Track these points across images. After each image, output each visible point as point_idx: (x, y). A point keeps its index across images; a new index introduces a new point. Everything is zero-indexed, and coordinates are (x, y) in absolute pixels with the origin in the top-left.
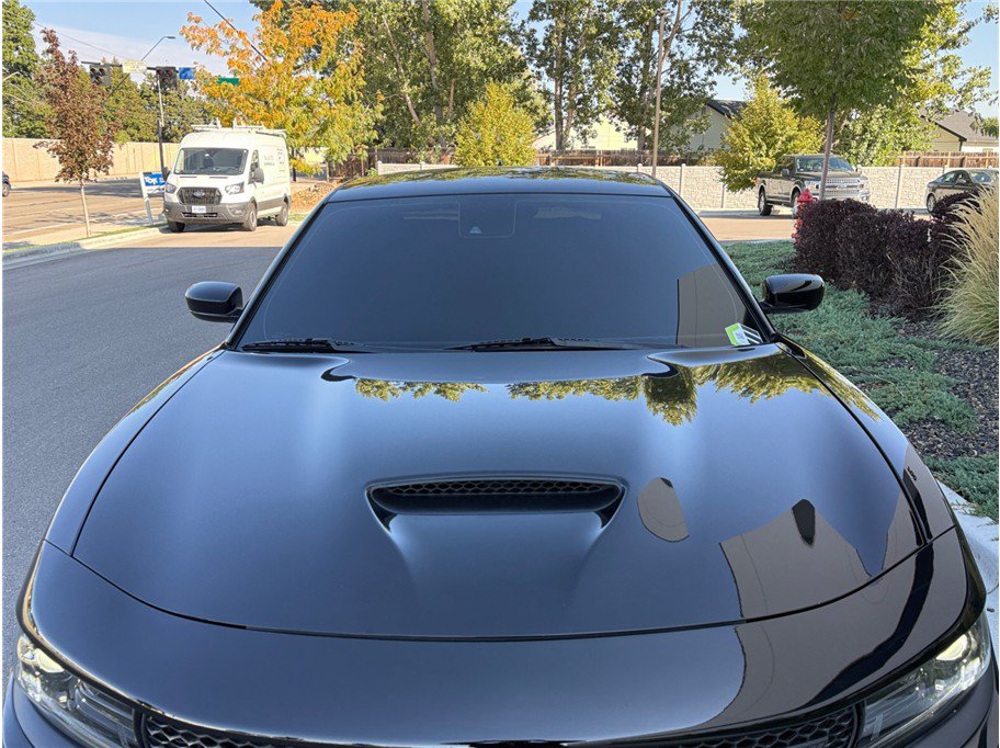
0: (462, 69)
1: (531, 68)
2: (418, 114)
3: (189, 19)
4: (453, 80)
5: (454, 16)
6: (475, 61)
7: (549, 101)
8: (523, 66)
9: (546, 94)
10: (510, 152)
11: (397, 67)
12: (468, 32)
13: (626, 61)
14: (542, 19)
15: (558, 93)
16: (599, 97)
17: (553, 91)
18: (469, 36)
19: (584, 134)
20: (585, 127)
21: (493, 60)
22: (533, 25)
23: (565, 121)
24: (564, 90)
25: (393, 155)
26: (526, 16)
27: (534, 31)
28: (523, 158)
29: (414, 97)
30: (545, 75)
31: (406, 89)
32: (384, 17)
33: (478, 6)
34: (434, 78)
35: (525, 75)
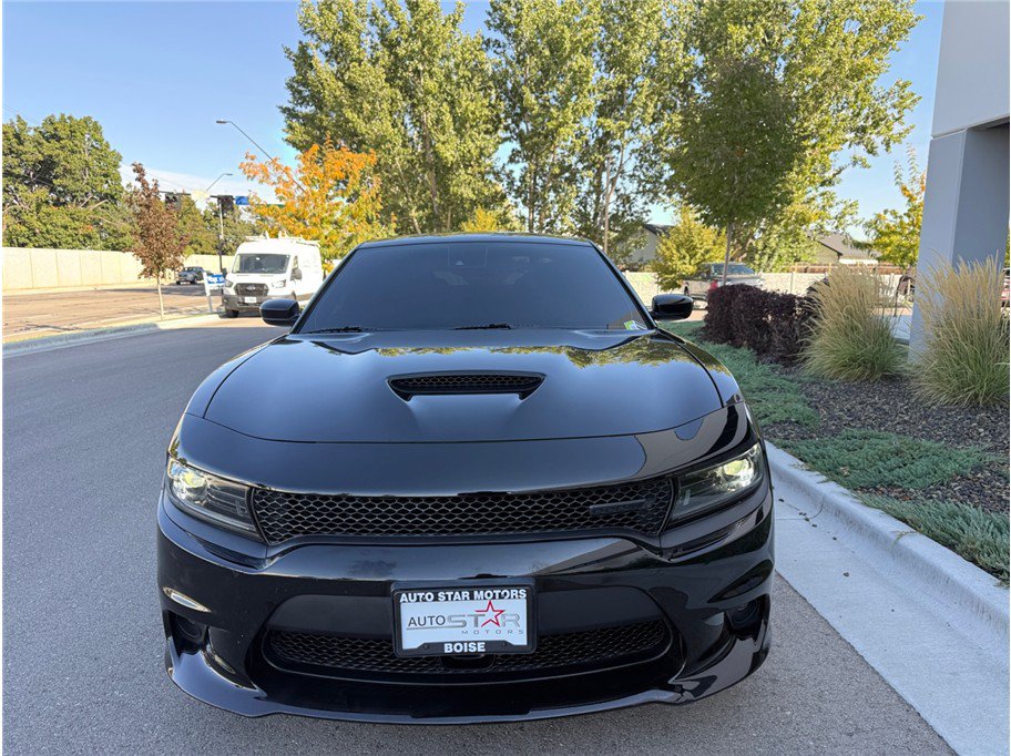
1: (510, 199)
3: (246, 157)
5: (451, 158)
6: (467, 193)
7: (524, 223)
8: (504, 197)
9: (522, 218)
11: (407, 197)
12: (462, 171)
13: (583, 194)
14: (518, 162)
15: (531, 217)
16: (562, 221)
17: (527, 216)
18: (462, 175)
21: (481, 193)
22: (512, 166)
26: (506, 160)
27: (512, 171)
29: (420, 219)
30: (521, 205)
31: (413, 213)
32: (397, 159)
33: (469, 151)
34: (435, 206)
35: (505, 204)
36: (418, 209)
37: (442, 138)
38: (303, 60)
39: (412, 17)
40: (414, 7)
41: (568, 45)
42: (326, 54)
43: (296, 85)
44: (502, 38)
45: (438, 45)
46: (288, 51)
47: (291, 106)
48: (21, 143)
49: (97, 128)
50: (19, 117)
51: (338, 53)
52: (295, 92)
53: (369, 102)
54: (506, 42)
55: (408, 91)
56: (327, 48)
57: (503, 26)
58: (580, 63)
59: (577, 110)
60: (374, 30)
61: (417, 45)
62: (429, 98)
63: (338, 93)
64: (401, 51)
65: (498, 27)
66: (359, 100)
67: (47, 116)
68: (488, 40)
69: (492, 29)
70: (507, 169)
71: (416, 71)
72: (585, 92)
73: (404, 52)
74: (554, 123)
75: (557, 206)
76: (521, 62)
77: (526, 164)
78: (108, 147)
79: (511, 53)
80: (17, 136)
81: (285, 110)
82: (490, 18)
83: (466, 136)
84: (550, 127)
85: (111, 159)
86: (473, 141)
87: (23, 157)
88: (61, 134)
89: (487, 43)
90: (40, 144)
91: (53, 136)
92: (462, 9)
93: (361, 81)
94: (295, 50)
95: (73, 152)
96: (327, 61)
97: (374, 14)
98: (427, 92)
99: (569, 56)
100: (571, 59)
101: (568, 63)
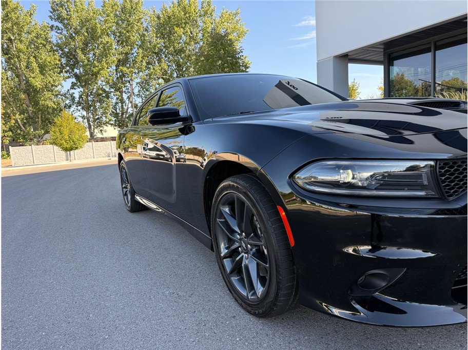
0: (44, 107)
2: (24, 127)
4: (40, 112)
5: (39, 86)
6: (51, 104)
10: (77, 137)
12: (46, 93)
16: (106, 117)
19: (101, 131)
20: (101, 128)
23: (92, 127)
24: (90, 115)
28: (82, 139)
33: (49, 83)
36: (20, 115)
37: (33, 76)
45: (23, 26)
65: (57, 19)
68: (52, 26)
69: (54, 20)
70: (70, 92)
72: (111, 54)
74: (97, 68)
75: (102, 110)
77: (81, 90)
82: (51, 15)
83: (47, 75)
84: (95, 70)
86: (51, 77)
99: (100, 37)
100: (101, 38)
101: (100, 40)
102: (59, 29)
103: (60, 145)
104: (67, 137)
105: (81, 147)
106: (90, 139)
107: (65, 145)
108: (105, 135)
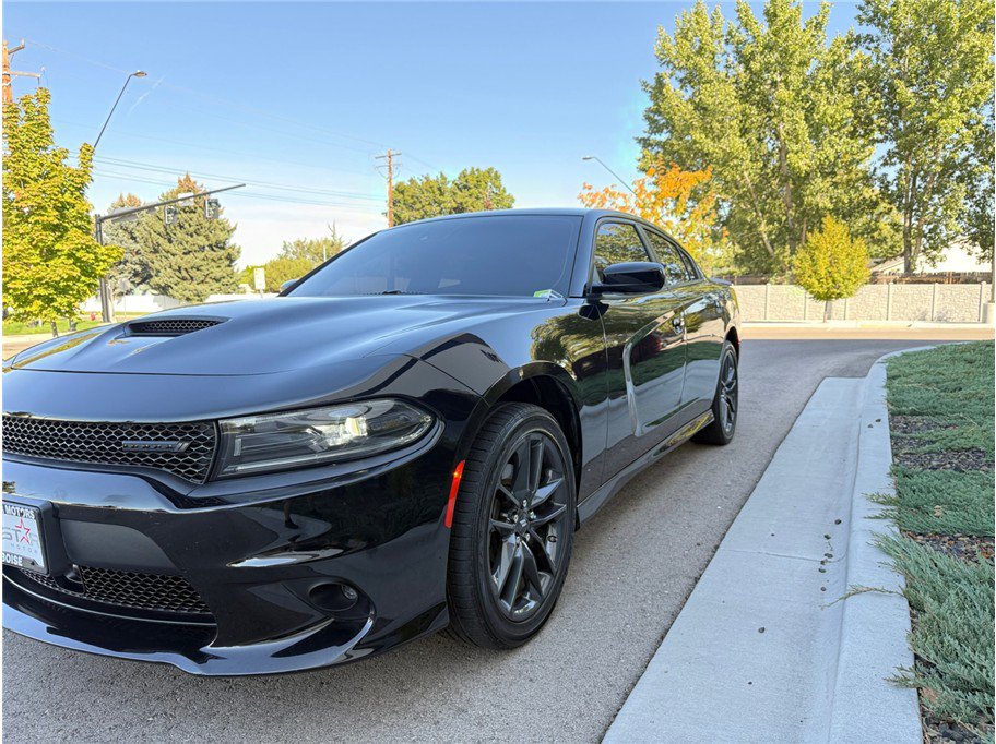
0: (812, 209)
1: (883, 206)
2: (773, 247)
3: (585, 187)
4: (806, 219)
5: (805, 168)
6: (824, 202)
7: (897, 231)
8: (875, 204)
9: (895, 226)
10: (843, 272)
11: (756, 211)
12: (819, 180)
13: (980, 193)
14: (894, 164)
15: (907, 224)
16: (946, 225)
17: (902, 222)
18: (819, 183)
19: (933, 259)
20: (934, 253)
21: (839, 200)
22: (886, 169)
23: (913, 248)
24: (913, 221)
25: (750, 280)
26: (878, 164)
27: (885, 175)
28: (856, 277)
29: (770, 234)
30: (895, 211)
31: (763, 228)
32: (746, 174)
33: (827, 158)
34: (790, 218)
35: (876, 212)
36: (767, 224)
37: (795, 148)
38: (658, 90)
39: (770, 27)
40: (771, 17)
41: (955, 25)
42: (681, 80)
43: (652, 115)
44: (874, 31)
45: (794, 52)
46: (645, 84)
47: (646, 136)
48: (442, 194)
49: (497, 177)
50: (442, 175)
51: (692, 78)
52: (652, 121)
53: (718, 121)
54: (880, 34)
55: (765, 105)
56: (681, 75)
57: (877, 18)
58: (974, 41)
59: (966, 97)
60: (730, 48)
61: (774, 57)
62: (784, 108)
63: (688, 117)
64: (755, 66)
65: (871, 20)
66: (708, 120)
67: (461, 171)
68: (859, 36)
69: (864, 24)
70: (879, 173)
71: (774, 84)
72: (980, 75)
73: (759, 65)
74: (935, 115)
75: (941, 209)
76: (898, 52)
77: (901, 166)
78: (504, 191)
79: (887, 46)
80: (440, 189)
81: (640, 141)
82: (861, 13)
83: (825, 143)
84: (930, 120)
85: (506, 202)
86: (833, 147)
87: (442, 206)
88: (471, 184)
89: (858, 40)
90: (455, 194)
91: (465, 187)
92: (826, 10)
93: (710, 101)
94: (653, 83)
95: (478, 198)
96: (682, 88)
97: (730, 33)
98: (782, 103)
99: (958, 38)
100: (961, 41)
101: (958, 45)
102: (872, 41)
103: (808, 287)
104: (823, 272)
105: (850, 294)
106: (903, 277)
107: (817, 287)
108: (941, 268)
